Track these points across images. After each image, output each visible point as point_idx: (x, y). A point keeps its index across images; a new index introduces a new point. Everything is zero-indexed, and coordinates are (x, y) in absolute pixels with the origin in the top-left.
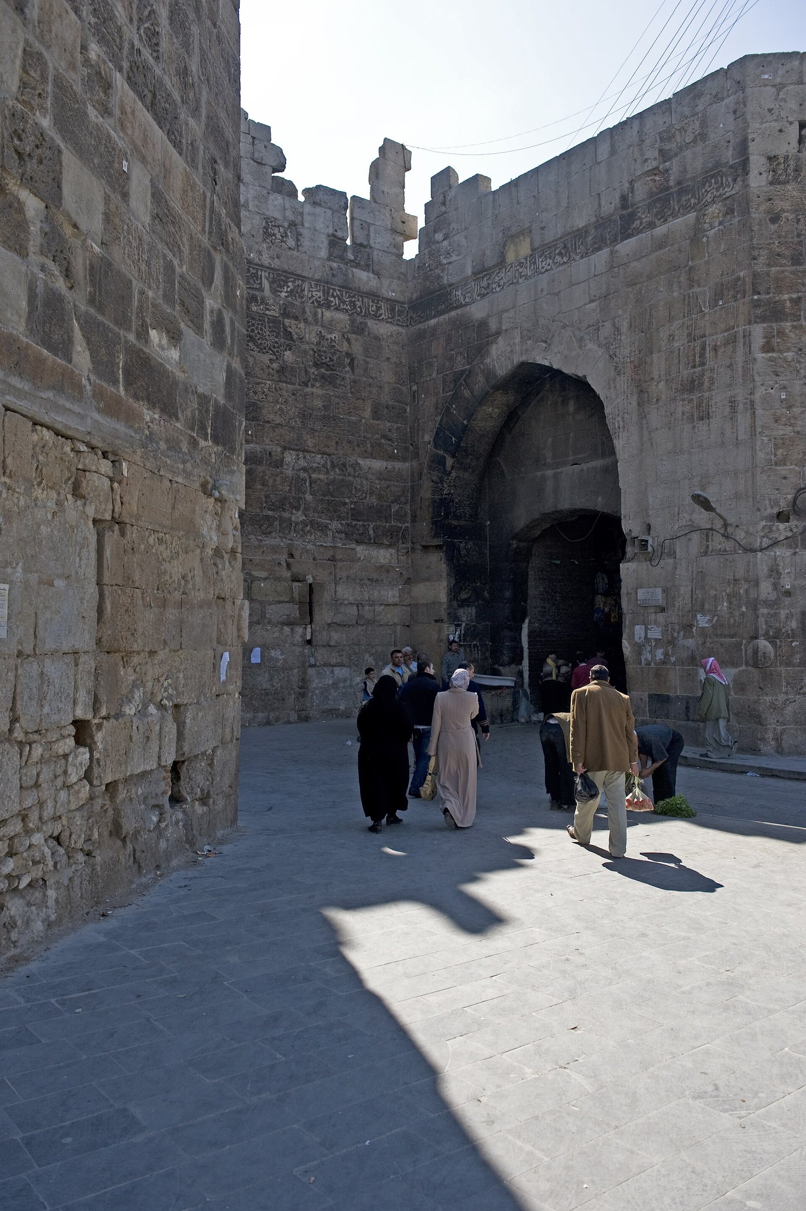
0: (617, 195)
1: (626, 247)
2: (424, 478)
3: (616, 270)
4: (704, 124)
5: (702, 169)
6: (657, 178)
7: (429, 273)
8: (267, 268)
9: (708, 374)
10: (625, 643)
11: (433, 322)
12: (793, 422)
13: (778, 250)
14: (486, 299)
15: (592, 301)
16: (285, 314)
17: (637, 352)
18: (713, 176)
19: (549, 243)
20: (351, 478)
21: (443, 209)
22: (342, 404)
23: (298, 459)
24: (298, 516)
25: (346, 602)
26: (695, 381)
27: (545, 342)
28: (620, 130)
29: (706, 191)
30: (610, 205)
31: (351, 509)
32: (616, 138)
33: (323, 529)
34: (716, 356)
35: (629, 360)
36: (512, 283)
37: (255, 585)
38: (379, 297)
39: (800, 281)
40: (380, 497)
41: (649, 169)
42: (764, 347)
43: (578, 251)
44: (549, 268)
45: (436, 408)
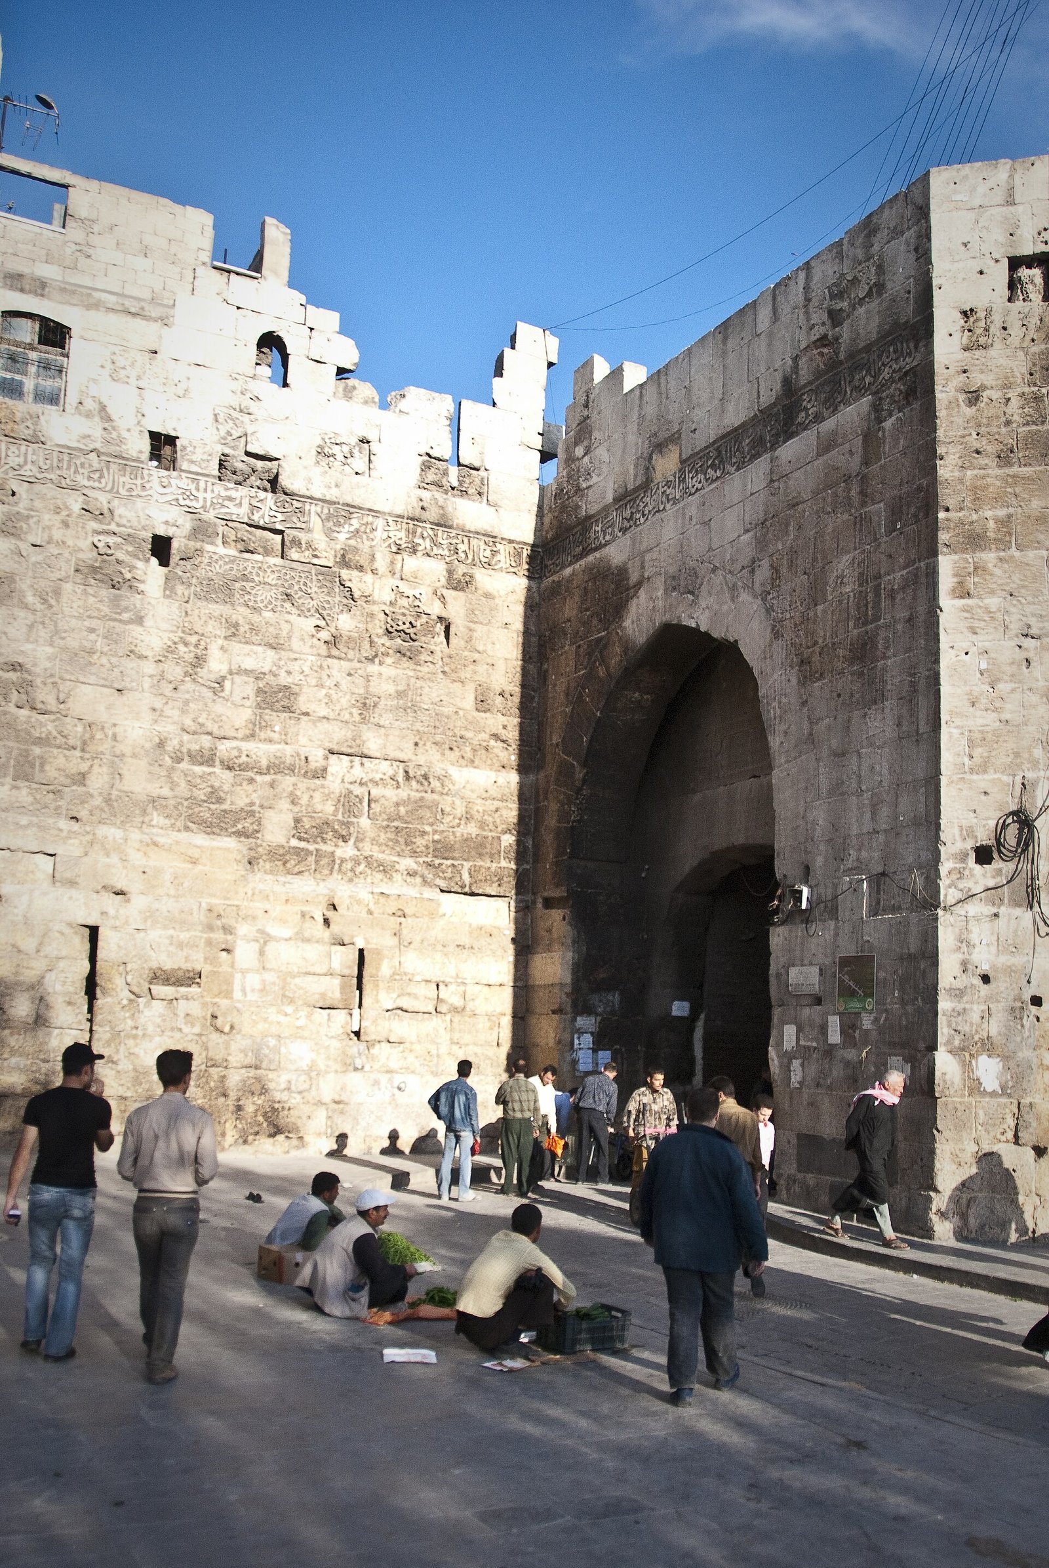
0: (778, 377)
1: (788, 451)
2: (550, 796)
3: (776, 484)
4: (880, 269)
5: (878, 333)
6: (826, 350)
7: (567, 502)
8: (320, 500)
9: (882, 634)
10: (772, 1052)
11: (568, 571)
12: (997, 705)
13: (977, 445)
14: (628, 535)
15: (746, 531)
16: (344, 562)
17: (799, 604)
18: (892, 343)
19: (701, 450)
20: (435, 796)
21: (586, 413)
22: (427, 689)
23: (352, 767)
24: (346, 851)
25: (418, 978)
26: (867, 644)
27: (692, 593)
28: (783, 288)
29: (883, 364)
30: (770, 391)
31: (434, 841)
32: (779, 298)
33: (386, 870)
34: (893, 606)
35: (788, 617)
36: (659, 511)
37: (271, 948)
38: (495, 537)
39: (1009, 490)
40: (482, 825)
41: (815, 338)
42: (954, 590)
43: (734, 460)
44: (700, 486)
45: (567, 695)
